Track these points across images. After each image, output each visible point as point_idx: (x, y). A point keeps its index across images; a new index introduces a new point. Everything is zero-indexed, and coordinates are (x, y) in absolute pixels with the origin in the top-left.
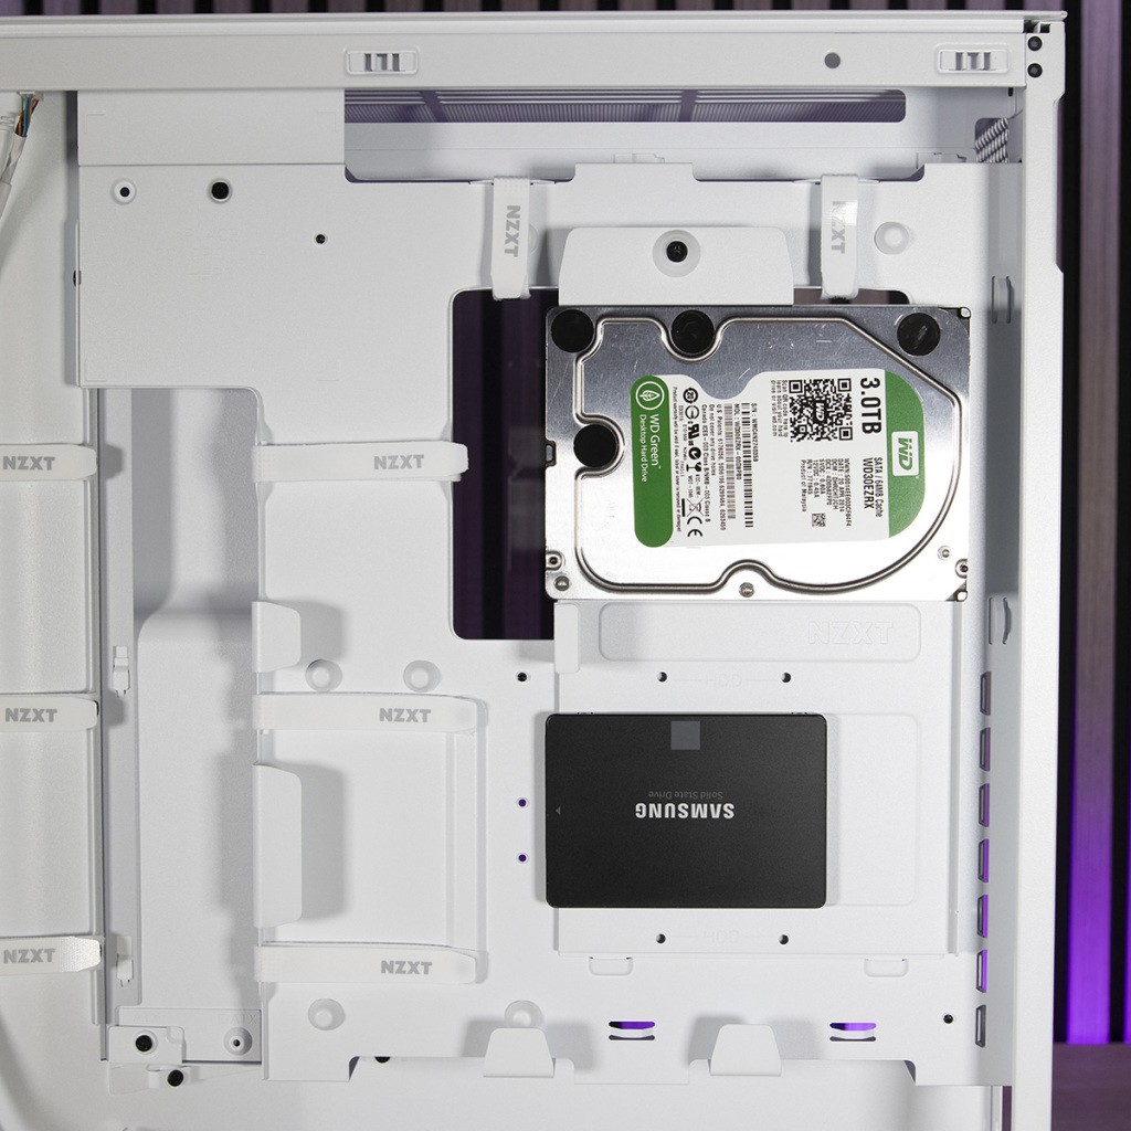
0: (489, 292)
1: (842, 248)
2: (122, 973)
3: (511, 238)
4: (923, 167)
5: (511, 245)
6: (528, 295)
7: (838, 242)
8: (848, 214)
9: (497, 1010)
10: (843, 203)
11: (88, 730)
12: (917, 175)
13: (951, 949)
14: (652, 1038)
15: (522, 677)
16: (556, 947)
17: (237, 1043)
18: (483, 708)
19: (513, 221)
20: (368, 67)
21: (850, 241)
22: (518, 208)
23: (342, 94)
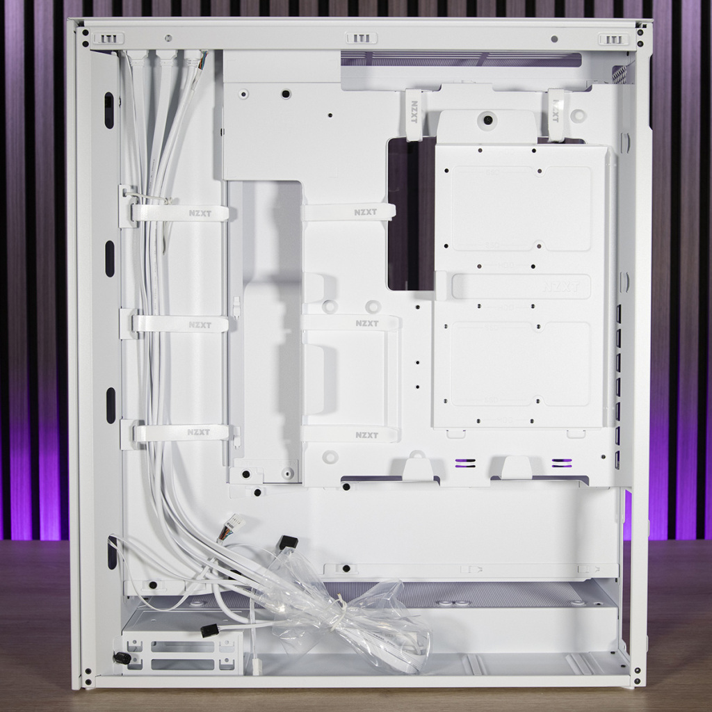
0: (405, 139)
1: (557, 120)
2: (237, 442)
3: (414, 115)
4: (591, 86)
5: (414, 118)
6: (422, 140)
7: (556, 117)
8: (560, 105)
9: (406, 454)
10: (558, 101)
11: (223, 333)
12: (589, 89)
13: (605, 425)
14: (474, 466)
15: (418, 307)
16: (432, 425)
17: (287, 474)
18: (401, 320)
19: (415, 108)
20: (356, 40)
21: (561, 116)
22: (416, 102)
23: (340, 53)
